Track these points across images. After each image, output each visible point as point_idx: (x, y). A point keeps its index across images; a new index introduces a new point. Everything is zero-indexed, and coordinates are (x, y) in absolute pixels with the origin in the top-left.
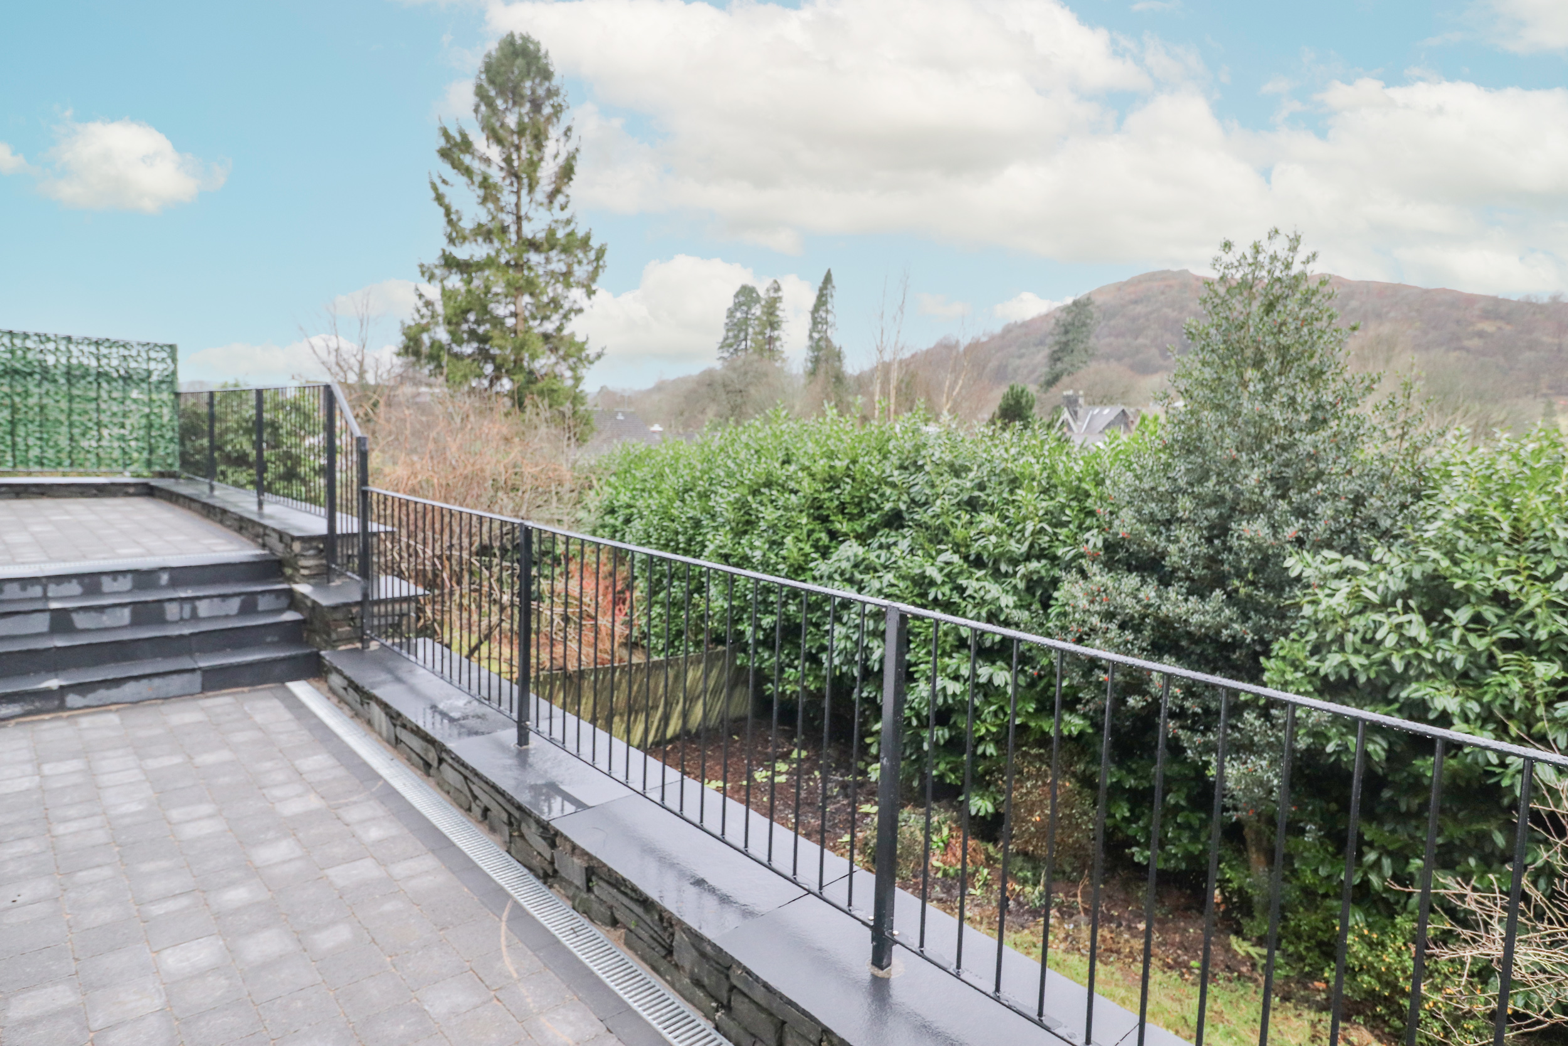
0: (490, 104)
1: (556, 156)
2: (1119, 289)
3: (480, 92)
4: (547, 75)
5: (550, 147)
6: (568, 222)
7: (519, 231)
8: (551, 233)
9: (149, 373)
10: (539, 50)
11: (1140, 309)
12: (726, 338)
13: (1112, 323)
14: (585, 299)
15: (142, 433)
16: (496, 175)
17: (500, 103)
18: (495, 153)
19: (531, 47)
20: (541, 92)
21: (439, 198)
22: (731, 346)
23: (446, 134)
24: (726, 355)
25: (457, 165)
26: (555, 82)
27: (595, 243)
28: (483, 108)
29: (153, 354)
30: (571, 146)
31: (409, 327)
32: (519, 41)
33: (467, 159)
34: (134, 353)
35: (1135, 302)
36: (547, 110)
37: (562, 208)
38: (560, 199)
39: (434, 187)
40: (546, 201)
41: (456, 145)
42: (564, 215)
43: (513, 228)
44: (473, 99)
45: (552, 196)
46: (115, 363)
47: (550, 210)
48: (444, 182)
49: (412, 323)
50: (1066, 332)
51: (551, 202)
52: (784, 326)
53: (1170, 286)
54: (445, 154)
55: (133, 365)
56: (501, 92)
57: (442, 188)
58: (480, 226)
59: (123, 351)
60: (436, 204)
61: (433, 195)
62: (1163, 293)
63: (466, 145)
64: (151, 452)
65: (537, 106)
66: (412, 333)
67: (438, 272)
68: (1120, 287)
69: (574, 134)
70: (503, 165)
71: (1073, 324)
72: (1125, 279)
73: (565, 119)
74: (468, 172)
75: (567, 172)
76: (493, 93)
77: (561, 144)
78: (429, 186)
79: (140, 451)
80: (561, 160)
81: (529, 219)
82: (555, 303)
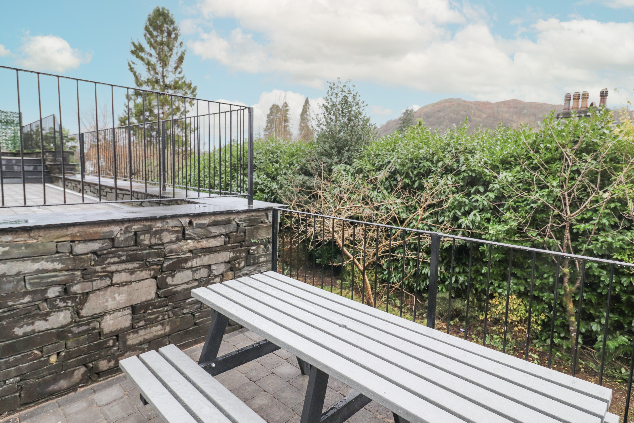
0: (151, 34)
1: (177, 53)
2: (433, 106)
3: (147, 28)
4: (172, 22)
5: (175, 51)
6: (182, 78)
7: (163, 81)
8: (176, 82)
9: (14, 121)
10: (168, 13)
11: (441, 114)
12: (267, 126)
13: (430, 120)
14: (190, 107)
15: (12, 138)
16: (153, 60)
17: (155, 33)
18: (153, 52)
19: (166, 12)
20: (171, 28)
21: (131, 69)
22: (269, 129)
23: (134, 44)
24: (267, 133)
25: (138, 56)
26: (176, 25)
27: (193, 86)
28: (148, 35)
29: (15, 115)
30: (183, 49)
31: (122, 118)
32: (161, 10)
33: (142, 54)
34: (9, 115)
35: (439, 111)
36: (173, 36)
37: (180, 73)
38: (179, 70)
39: (130, 65)
40: (174, 70)
41: (137, 49)
42: (181, 75)
43: (161, 80)
44: (144, 32)
45: (176, 68)
46: (3, 117)
47: (175, 74)
48: (133, 63)
49: (123, 116)
50: (404, 123)
51: (176, 70)
52: (290, 121)
53: (453, 105)
54: (133, 52)
55: (9, 118)
56: (155, 29)
57: (133, 66)
58: (148, 79)
59: (5, 114)
60: (129, 71)
61: (129, 67)
62: (450, 107)
63: (141, 49)
64: (15, 144)
65: (169, 34)
66: (122, 120)
67: (133, 97)
68: (433, 105)
69: (184, 45)
70: (157, 56)
71: (406, 120)
72: (435, 102)
73: (180, 39)
74: (142, 59)
75: (181, 59)
76: (151, 29)
77: (179, 49)
78: (127, 64)
79: (12, 144)
80: (179, 54)
81: (167, 77)
82: (178, 109)
